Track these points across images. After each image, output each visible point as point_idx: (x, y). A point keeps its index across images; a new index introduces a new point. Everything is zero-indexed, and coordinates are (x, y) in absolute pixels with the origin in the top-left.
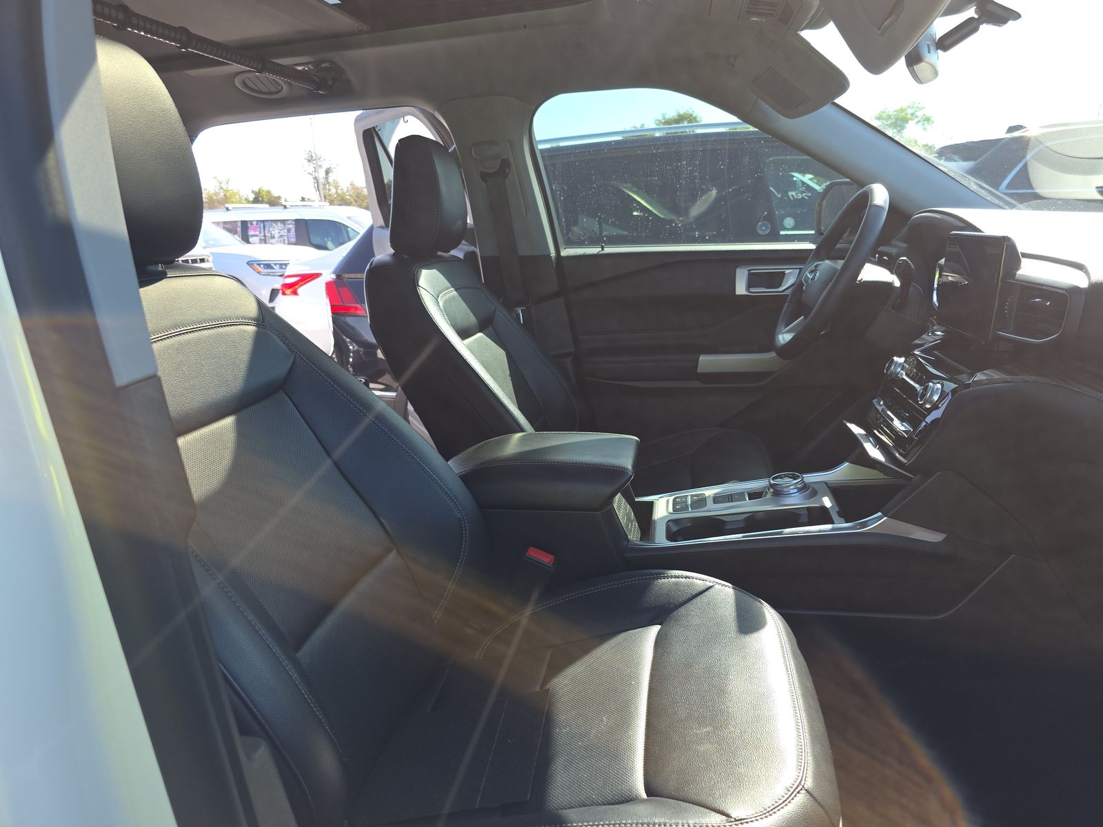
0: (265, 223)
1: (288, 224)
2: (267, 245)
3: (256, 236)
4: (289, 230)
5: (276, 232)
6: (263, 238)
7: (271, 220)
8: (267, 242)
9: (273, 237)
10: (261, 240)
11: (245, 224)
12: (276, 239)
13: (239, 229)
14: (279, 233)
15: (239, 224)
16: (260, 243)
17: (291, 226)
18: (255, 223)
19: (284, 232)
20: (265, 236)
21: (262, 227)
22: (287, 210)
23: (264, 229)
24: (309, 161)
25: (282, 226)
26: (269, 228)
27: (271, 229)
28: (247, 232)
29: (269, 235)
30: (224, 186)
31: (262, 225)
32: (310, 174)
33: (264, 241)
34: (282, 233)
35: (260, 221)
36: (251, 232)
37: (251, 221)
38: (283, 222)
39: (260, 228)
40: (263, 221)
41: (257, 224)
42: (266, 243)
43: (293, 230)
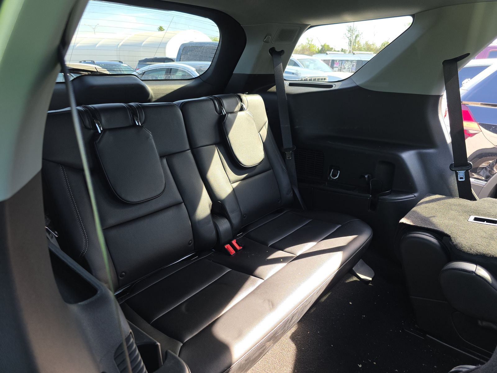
0: (343, 61)
1: (353, 62)
2: (341, 72)
3: (337, 67)
4: (353, 66)
5: (346, 66)
6: (340, 69)
7: (346, 60)
8: (342, 70)
9: (345, 68)
10: (339, 69)
11: (333, 61)
12: (346, 70)
13: (330, 64)
14: (348, 66)
15: (331, 61)
16: (338, 71)
17: (355, 63)
18: (338, 61)
19: (351, 66)
20: (341, 68)
21: (341, 63)
22: (355, 55)
23: (342, 64)
24: (349, 31)
25: (350, 63)
26: (344, 64)
27: (344, 65)
28: (333, 65)
29: (343, 67)
30: (310, 43)
31: (341, 62)
32: (348, 37)
33: (340, 70)
34: (350, 67)
35: (340, 60)
36: (335, 66)
37: (336, 60)
38: (352, 61)
39: (340, 64)
40: (342, 60)
41: (339, 61)
42: (340, 71)
43: (355, 65)
